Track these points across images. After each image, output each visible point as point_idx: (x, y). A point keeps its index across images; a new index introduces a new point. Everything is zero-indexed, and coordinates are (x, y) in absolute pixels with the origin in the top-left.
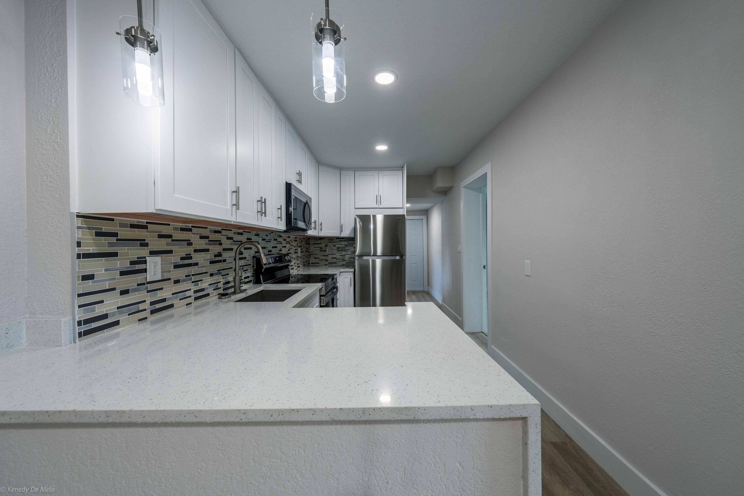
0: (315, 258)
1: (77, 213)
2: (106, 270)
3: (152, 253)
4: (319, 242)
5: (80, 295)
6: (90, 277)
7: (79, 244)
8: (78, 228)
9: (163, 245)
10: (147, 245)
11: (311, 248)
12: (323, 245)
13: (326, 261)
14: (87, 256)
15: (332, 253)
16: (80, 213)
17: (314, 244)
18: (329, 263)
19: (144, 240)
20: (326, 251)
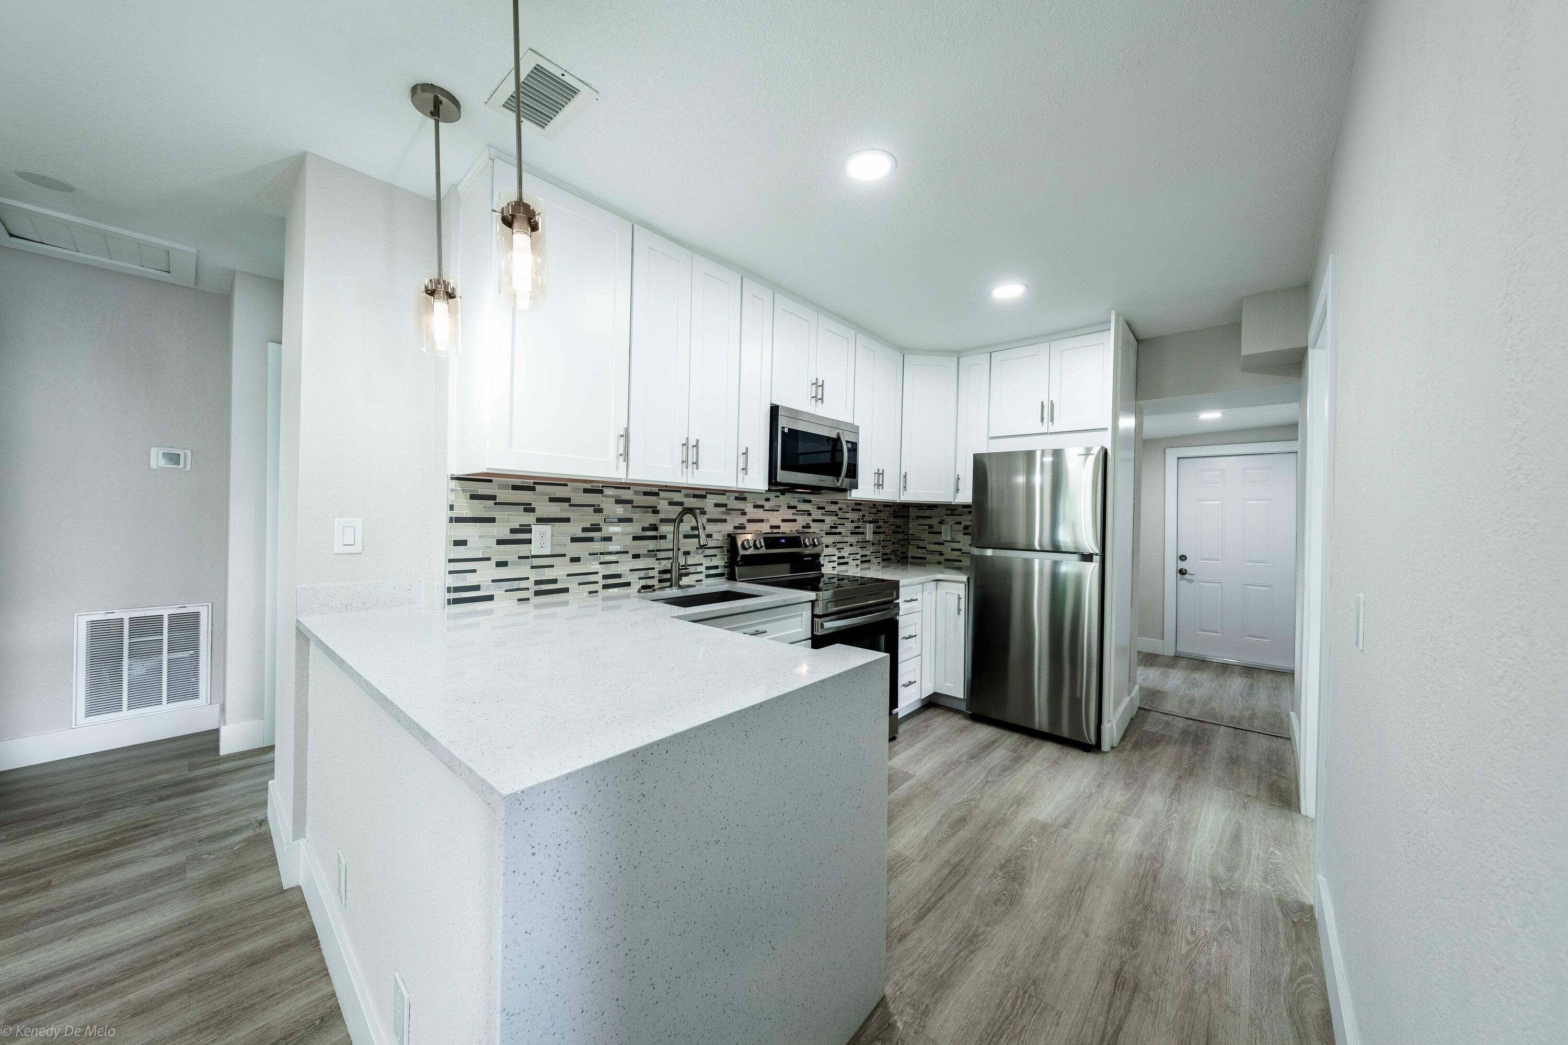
0: (918, 548)
1: (451, 475)
2: (480, 537)
3: (540, 520)
4: (927, 513)
5: (450, 561)
6: (463, 543)
7: (452, 507)
8: (452, 490)
9: (555, 510)
10: (533, 510)
11: (911, 525)
12: (934, 521)
13: (940, 554)
14: (459, 520)
15: (954, 539)
16: (454, 475)
17: (918, 517)
18: (946, 560)
19: (530, 504)
20: (940, 533)
